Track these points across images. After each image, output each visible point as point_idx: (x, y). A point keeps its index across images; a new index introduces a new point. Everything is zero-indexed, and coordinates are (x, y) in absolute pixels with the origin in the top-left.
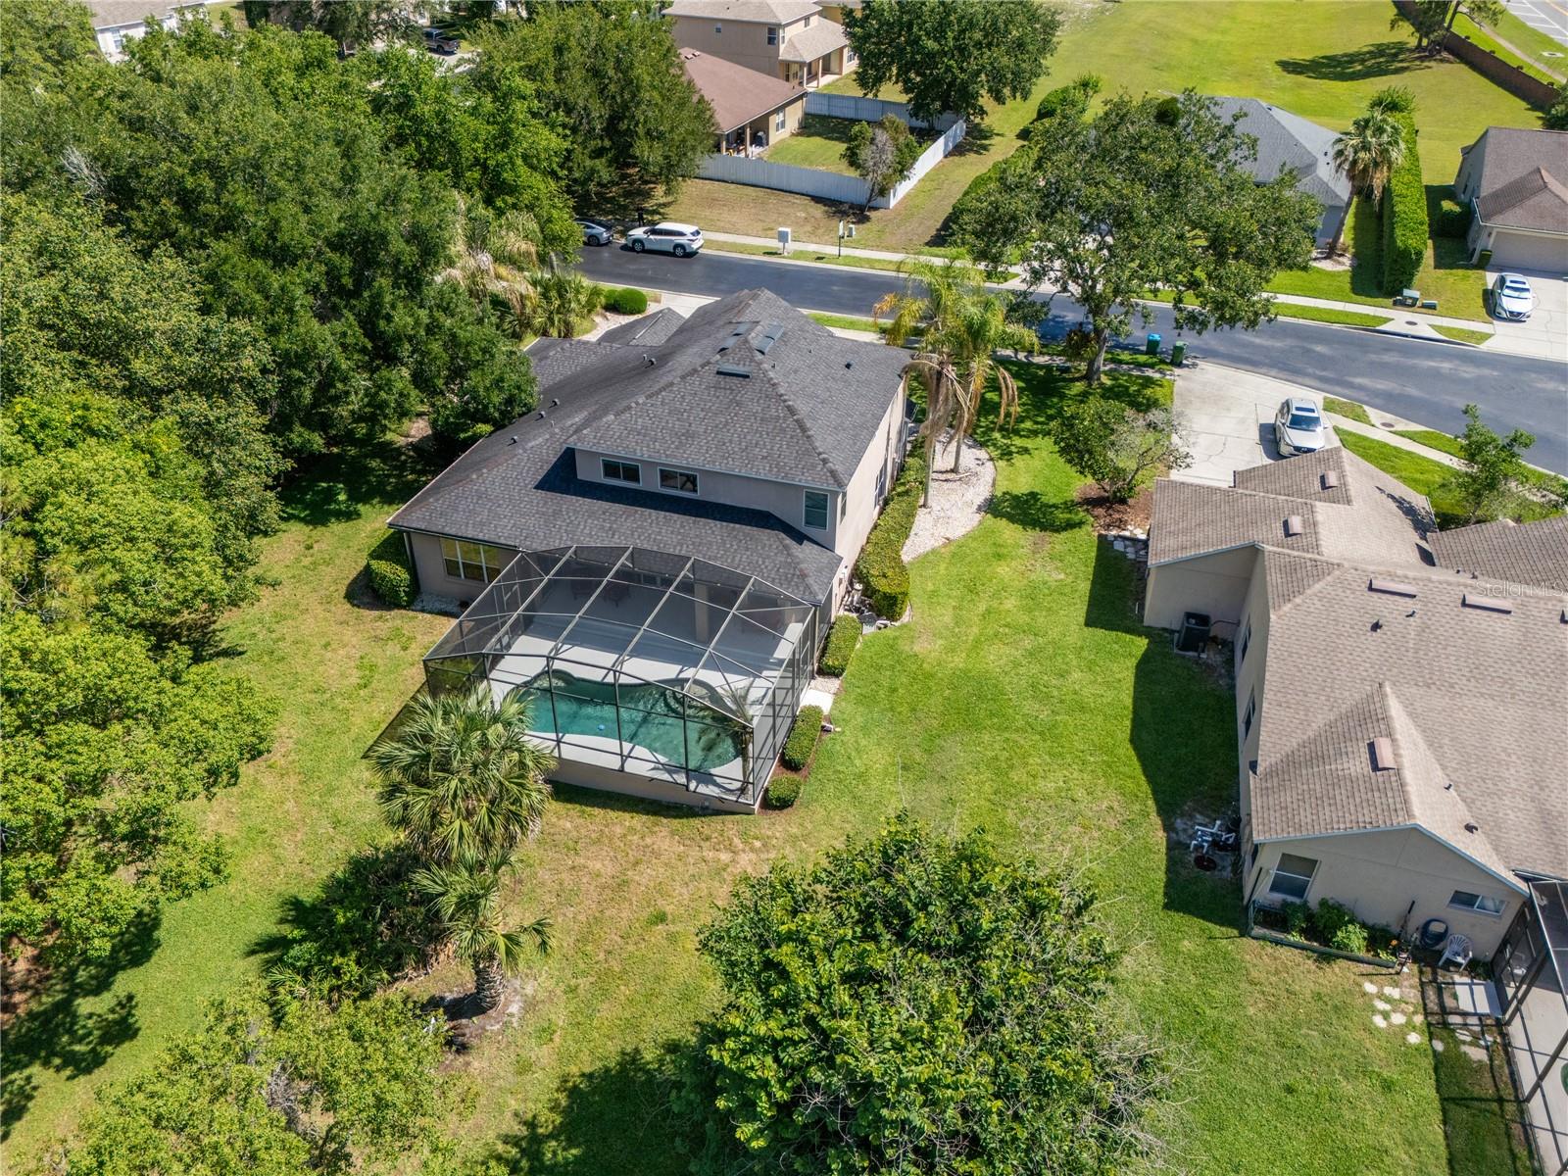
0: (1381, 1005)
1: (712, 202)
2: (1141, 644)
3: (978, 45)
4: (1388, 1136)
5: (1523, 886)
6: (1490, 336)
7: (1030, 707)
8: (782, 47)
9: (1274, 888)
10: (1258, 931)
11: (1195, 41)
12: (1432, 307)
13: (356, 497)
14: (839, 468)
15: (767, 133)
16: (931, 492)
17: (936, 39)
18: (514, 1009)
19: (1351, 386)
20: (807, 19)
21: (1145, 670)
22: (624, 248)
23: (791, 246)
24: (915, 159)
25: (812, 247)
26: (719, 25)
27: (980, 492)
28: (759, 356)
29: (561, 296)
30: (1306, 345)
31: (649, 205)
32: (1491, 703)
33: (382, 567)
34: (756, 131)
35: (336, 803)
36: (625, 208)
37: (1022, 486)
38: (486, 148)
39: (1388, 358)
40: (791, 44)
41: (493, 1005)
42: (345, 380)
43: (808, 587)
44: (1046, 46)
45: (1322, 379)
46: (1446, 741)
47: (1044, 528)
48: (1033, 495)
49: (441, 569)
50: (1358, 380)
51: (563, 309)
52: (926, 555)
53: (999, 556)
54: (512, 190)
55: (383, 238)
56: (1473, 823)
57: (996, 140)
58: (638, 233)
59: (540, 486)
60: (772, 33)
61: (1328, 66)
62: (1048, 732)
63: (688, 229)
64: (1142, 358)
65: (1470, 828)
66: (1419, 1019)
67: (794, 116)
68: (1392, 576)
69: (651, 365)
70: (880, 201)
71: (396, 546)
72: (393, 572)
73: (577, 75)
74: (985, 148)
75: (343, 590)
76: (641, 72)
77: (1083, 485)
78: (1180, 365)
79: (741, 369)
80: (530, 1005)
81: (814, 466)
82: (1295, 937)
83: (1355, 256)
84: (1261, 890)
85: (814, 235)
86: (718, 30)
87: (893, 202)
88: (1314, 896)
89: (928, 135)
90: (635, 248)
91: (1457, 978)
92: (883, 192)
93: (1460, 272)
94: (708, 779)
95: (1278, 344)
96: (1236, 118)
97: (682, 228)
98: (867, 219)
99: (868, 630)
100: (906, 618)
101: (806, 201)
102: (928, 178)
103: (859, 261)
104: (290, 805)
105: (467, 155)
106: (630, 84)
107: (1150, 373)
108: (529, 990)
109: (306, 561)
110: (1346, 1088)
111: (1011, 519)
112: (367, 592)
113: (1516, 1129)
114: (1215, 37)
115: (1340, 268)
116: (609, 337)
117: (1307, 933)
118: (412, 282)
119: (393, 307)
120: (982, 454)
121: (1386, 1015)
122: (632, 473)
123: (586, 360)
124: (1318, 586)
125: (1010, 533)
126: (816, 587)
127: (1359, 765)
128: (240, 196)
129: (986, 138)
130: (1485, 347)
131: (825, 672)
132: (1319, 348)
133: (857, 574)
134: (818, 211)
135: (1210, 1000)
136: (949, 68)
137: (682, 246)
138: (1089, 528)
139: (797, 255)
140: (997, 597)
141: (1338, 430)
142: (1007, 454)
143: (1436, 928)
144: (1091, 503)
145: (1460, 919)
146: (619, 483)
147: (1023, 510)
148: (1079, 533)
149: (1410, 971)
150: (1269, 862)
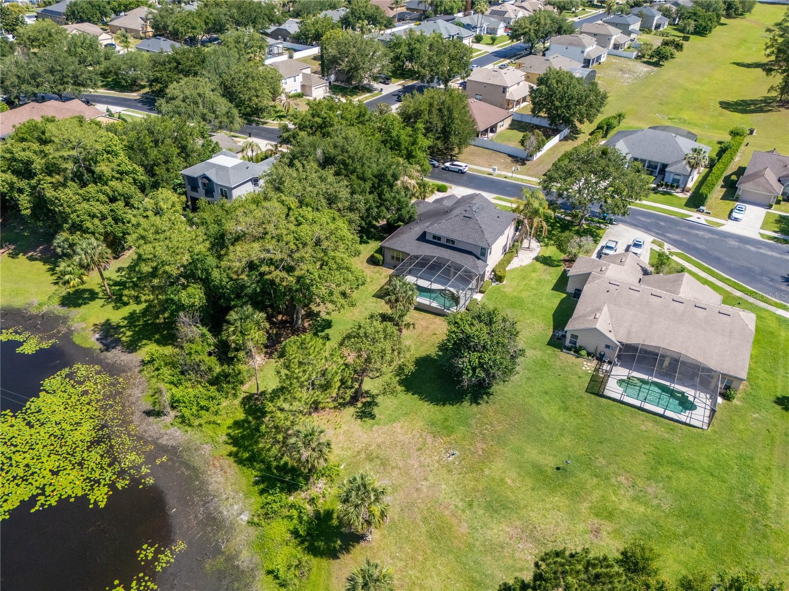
0: (586, 366)
1: (473, 154)
2: (565, 295)
3: (575, 105)
4: (576, 384)
5: (618, 344)
6: (724, 225)
7: (530, 306)
8: (507, 94)
9: (570, 343)
10: (564, 350)
11: (686, 89)
12: (709, 213)
13: (368, 238)
14: (489, 242)
15: (496, 129)
16: (519, 253)
17: (560, 102)
19: (665, 236)
20: (519, 83)
21: (562, 302)
22: (443, 169)
23: (497, 172)
24: (544, 145)
25: (504, 173)
26: (486, 85)
27: (534, 254)
28: (475, 213)
29: (424, 188)
31: (453, 153)
32: (628, 310)
33: (377, 255)
34: (493, 129)
36: (445, 154)
37: (547, 254)
38: (409, 144)
39: (683, 229)
40: (511, 93)
43: (479, 270)
44: (602, 104)
45: (657, 233)
46: (614, 316)
47: (549, 266)
48: (550, 257)
49: (391, 258)
50: (669, 235)
51: (425, 192)
52: (514, 269)
53: (534, 271)
54: (414, 157)
55: (386, 175)
56: (612, 330)
57: (582, 134)
58: (448, 164)
59: (418, 239)
60: (504, 89)
61: (740, 105)
62: (533, 311)
64: (601, 221)
65: (610, 331)
66: (593, 369)
67: (508, 122)
68: (615, 281)
69: (447, 212)
70: (530, 158)
71: (380, 251)
72: (379, 257)
74: (576, 138)
75: (366, 260)
76: (456, 115)
77: (563, 256)
78: (612, 224)
81: (484, 241)
82: (572, 352)
83: (692, 193)
84: (567, 343)
85: (506, 168)
86: (486, 88)
87: (535, 159)
88: (578, 345)
89: (556, 132)
90: (446, 169)
91: (605, 364)
92: (531, 156)
93: (728, 202)
94: (449, 310)
95: (649, 221)
97: (462, 164)
98: (525, 164)
99: (493, 284)
100: (504, 283)
101: (506, 156)
102: (551, 149)
103: (518, 179)
105: (403, 147)
107: (602, 225)
110: (572, 377)
111: (541, 262)
112: (372, 261)
113: (603, 386)
114: (698, 87)
115: (685, 196)
116: (436, 201)
117: (575, 352)
119: (386, 192)
120: (539, 244)
122: (439, 239)
123: (429, 208)
125: (539, 266)
127: (592, 318)
128: (357, 165)
129: (578, 134)
130: (720, 228)
131: (481, 292)
132: (662, 223)
133: (493, 271)
134: (509, 160)
135: (549, 361)
137: (461, 170)
138: (562, 267)
139: (499, 175)
140: (530, 281)
141: (651, 249)
142: (547, 245)
143: (602, 353)
144: (565, 261)
145: (607, 351)
146: (436, 241)
147: (545, 261)
148: (559, 268)
149: (595, 362)
150: (568, 336)
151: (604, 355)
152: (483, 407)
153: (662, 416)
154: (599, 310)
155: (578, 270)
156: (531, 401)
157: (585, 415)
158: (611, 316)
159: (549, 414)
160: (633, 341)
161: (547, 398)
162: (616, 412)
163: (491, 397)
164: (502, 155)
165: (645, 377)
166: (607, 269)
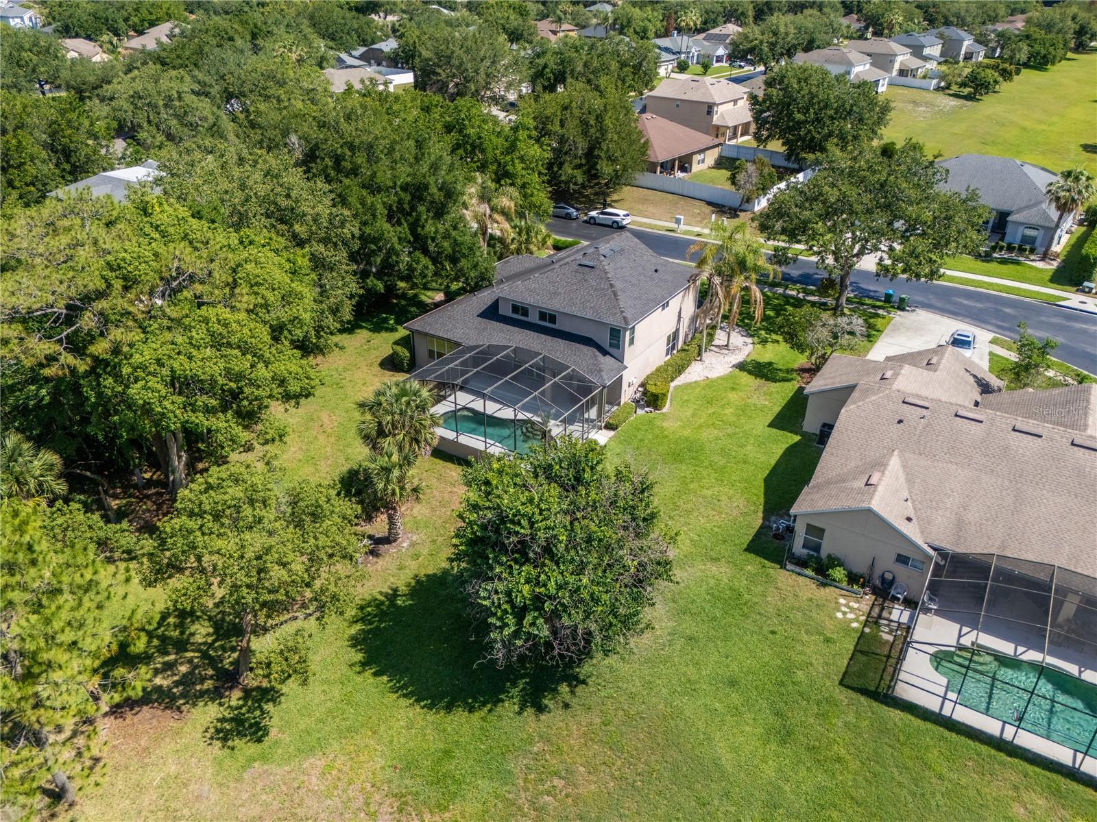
0: (844, 609)
1: (644, 201)
2: (797, 438)
3: (832, 118)
4: (816, 661)
5: (931, 552)
8: (715, 117)
9: (804, 546)
10: (789, 567)
11: (1024, 129)
13: (398, 323)
14: (629, 316)
15: (691, 165)
16: (705, 354)
17: (805, 114)
18: (405, 545)
20: (735, 101)
21: (790, 451)
22: (585, 222)
23: (683, 227)
24: (774, 183)
25: (697, 229)
26: (679, 103)
27: (738, 358)
28: (603, 258)
29: (527, 234)
30: (999, 307)
31: (606, 199)
32: (954, 467)
33: (399, 350)
34: (684, 164)
35: (349, 450)
36: (593, 201)
37: (765, 358)
38: (501, 153)
39: (1054, 320)
40: (722, 115)
41: (395, 540)
42: (398, 255)
43: (601, 376)
44: (881, 120)
45: (999, 327)
46: (919, 481)
47: (768, 379)
48: (770, 364)
49: (426, 354)
51: (528, 242)
52: (690, 383)
53: (733, 389)
54: (511, 176)
55: (426, 187)
56: (912, 516)
58: (594, 213)
59: (480, 316)
60: (710, 108)
62: (722, 470)
63: (621, 212)
64: (879, 304)
65: (909, 519)
66: (863, 618)
67: (711, 157)
68: (918, 396)
69: (552, 263)
70: (746, 206)
72: (404, 353)
73: (572, 124)
75: (379, 361)
78: (903, 310)
79: (591, 264)
80: (413, 544)
81: (616, 314)
82: (810, 572)
83: (1063, 261)
84: (798, 548)
86: (678, 106)
87: (757, 208)
88: (824, 553)
90: (592, 222)
91: (896, 606)
92: (751, 201)
95: (980, 305)
96: (936, 157)
97: (618, 212)
98: (738, 216)
99: (640, 412)
100: (665, 410)
101: (703, 204)
104: (328, 449)
106: (603, 131)
107: (882, 311)
108: (414, 538)
109: (365, 347)
110: (805, 637)
111: (750, 373)
112: (391, 363)
113: (890, 670)
114: (1044, 127)
115: (1049, 267)
117: (816, 570)
118: (439, 212)
119: (426, 220)
120: (749, 340)
121: (844, 613)
122: (525, 312)
124: (874, 398)
125: (746, 379)
126: (605, 377)
127: (860, 484)
128: (360, 159)
131: (607, 427)
132: (1008, 310)
133: (642, 384)
134: (708, 209)
135: (749, 590)
136: (809, 131)
137: (617, 222)
138: (795, 382)
139: (686, 232)
140: (723, 407)
141: (991, 354)
142: (764, 342)
143: (889, 576)
144: (803, 370)
145: (901, 572)
146: (518, 317)
147: (761, 371)
148: (786, 384)
149: (869, 598)
150: (800, 529)
151: (892, 582)
152: (554, 719)
153: (1072, 774)
154: (881, 465)
155: (829, 381)
156: (689, 706)
157: (839, 760)
158: (910, 481)
159: (736, 750)
160: (973, 545)
161: (735, 698)
162: (933, 755)
163: (580, 690)
164: (697, 203)
165: (1006, 648)
166: (896, 375)
